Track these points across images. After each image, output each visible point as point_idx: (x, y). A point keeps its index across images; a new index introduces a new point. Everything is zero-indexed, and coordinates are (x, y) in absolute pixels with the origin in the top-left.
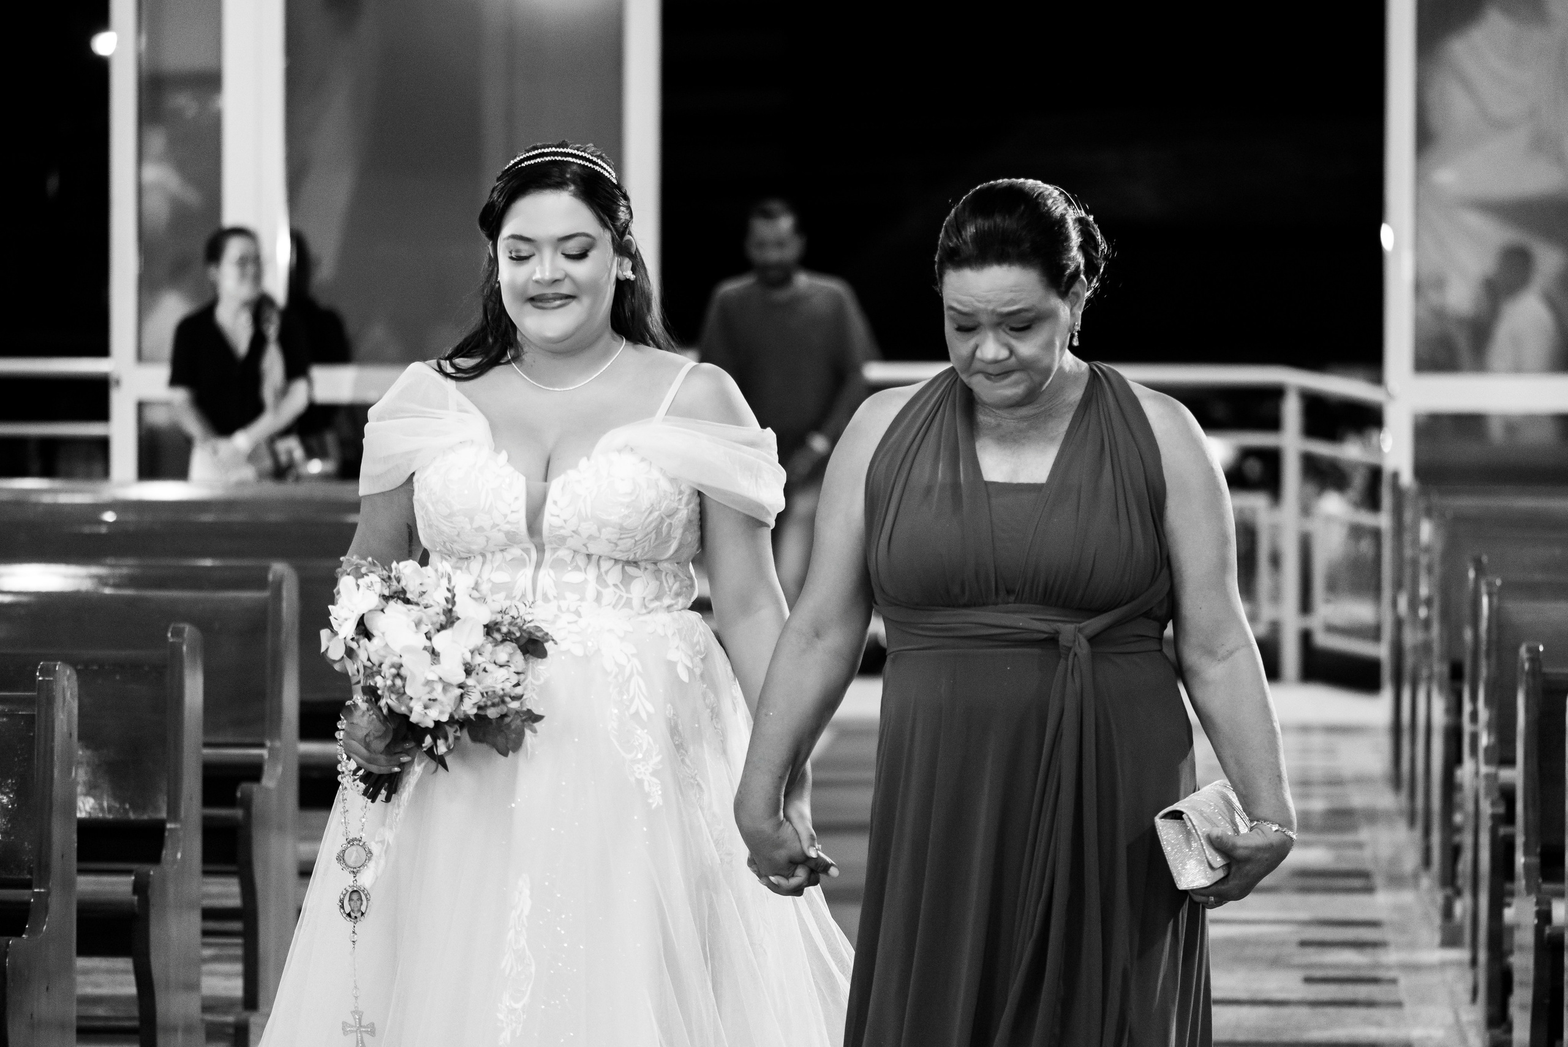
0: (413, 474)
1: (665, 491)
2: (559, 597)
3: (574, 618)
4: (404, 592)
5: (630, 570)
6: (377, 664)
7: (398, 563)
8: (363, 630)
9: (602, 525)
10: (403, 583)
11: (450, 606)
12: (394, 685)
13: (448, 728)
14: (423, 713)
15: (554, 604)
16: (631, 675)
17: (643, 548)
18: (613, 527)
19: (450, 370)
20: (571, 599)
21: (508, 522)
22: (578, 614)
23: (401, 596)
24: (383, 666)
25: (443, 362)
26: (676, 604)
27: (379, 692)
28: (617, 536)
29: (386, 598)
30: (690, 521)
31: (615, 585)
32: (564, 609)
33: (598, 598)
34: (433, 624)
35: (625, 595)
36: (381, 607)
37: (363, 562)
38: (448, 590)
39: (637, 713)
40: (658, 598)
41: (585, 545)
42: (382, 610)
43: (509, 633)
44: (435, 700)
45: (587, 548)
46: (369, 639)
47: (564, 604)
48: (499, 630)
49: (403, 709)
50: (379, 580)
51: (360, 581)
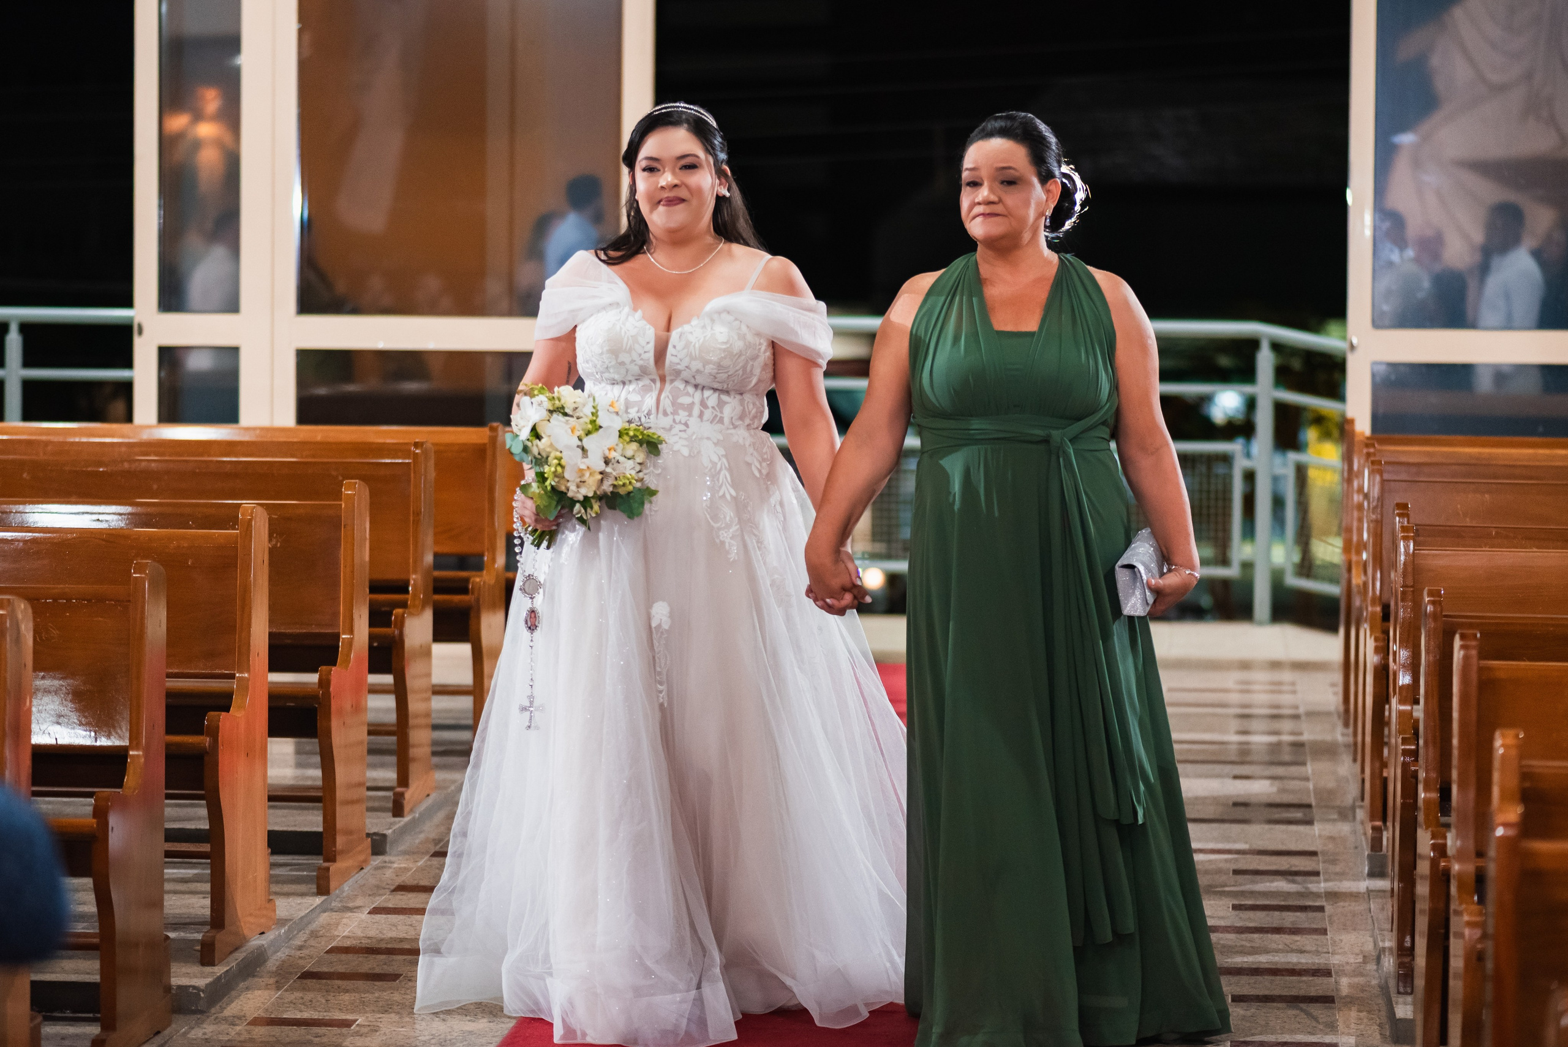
0: (576, 326)
1: (750, 343)
2: (675, 413)
3: (683, 427)
4: (563, 408)
5: (724, 397)
6: (545, 456)
7: (559, 387)
8: (535, 433)
9: (706, 363)
10: (563, 401)
11: (594, 418)
12: (556, 471)
13: (593, 501)
14: (576, 490)
15: (671, 417)
16: (721, 469)
17: (733, 381)
18: (714, 365)
19: (603, 257)
20: (682, 415)
21: (642, 359)
22: (686, 425)
23: (561, 411)
24: (549, 459)
25: (598, 252)
26: (753, 424)
27: (546, 475)
28: (716, 371)
29: (551, 412)
30: (766, 365)
31: (713, 407)
32: (677, 421)
33: (701, 415)
34: (583, 430)
35: (719, 415)
36: (548, 418)
37: (536, 387)
38: (594, 407)
39: (724, 495)
40: (741, 418)
41: (694, 377)
42: (549, 421)
43: (635, 436)
44: (584, 482)
45: (695, 379)
46: (540, 440)
47: (677, 418)
48: (627, 434)
49: (563, 488)
50: (546, 399)
51: (533, 400)
